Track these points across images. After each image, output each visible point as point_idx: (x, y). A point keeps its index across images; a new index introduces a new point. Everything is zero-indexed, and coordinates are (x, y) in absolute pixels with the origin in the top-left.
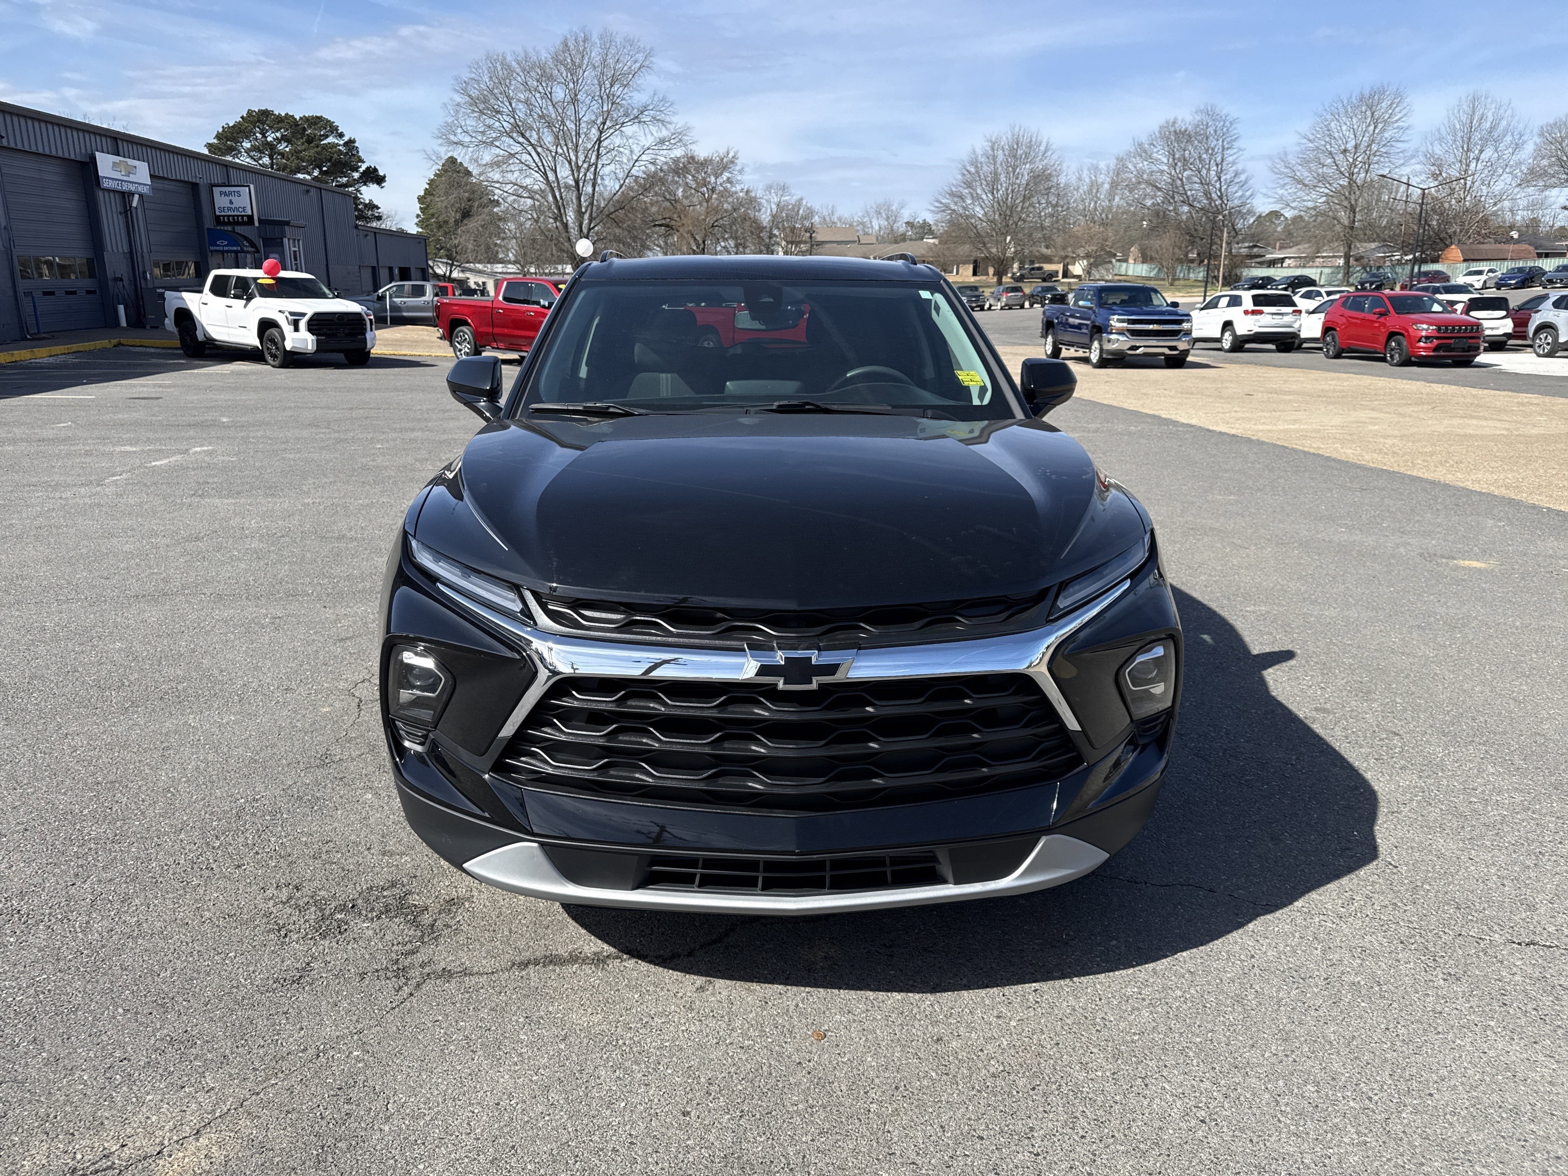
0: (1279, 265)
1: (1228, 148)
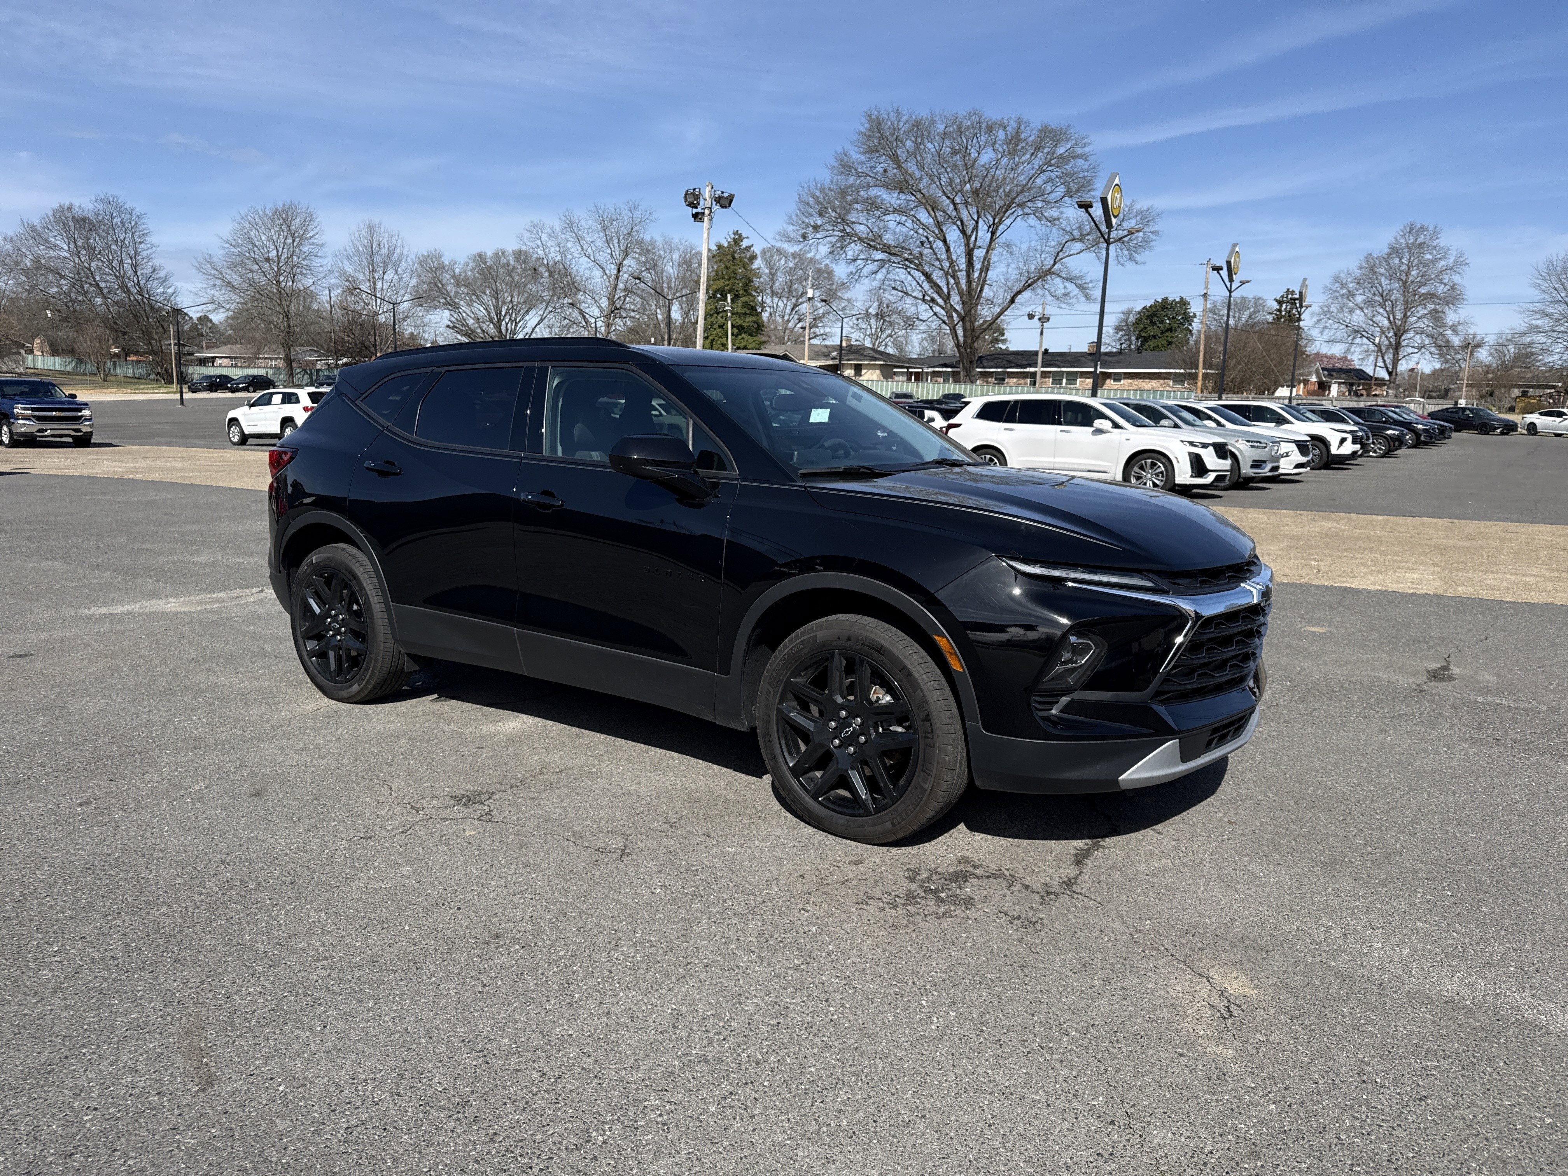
0: (210, 364)
1: (141, 243)
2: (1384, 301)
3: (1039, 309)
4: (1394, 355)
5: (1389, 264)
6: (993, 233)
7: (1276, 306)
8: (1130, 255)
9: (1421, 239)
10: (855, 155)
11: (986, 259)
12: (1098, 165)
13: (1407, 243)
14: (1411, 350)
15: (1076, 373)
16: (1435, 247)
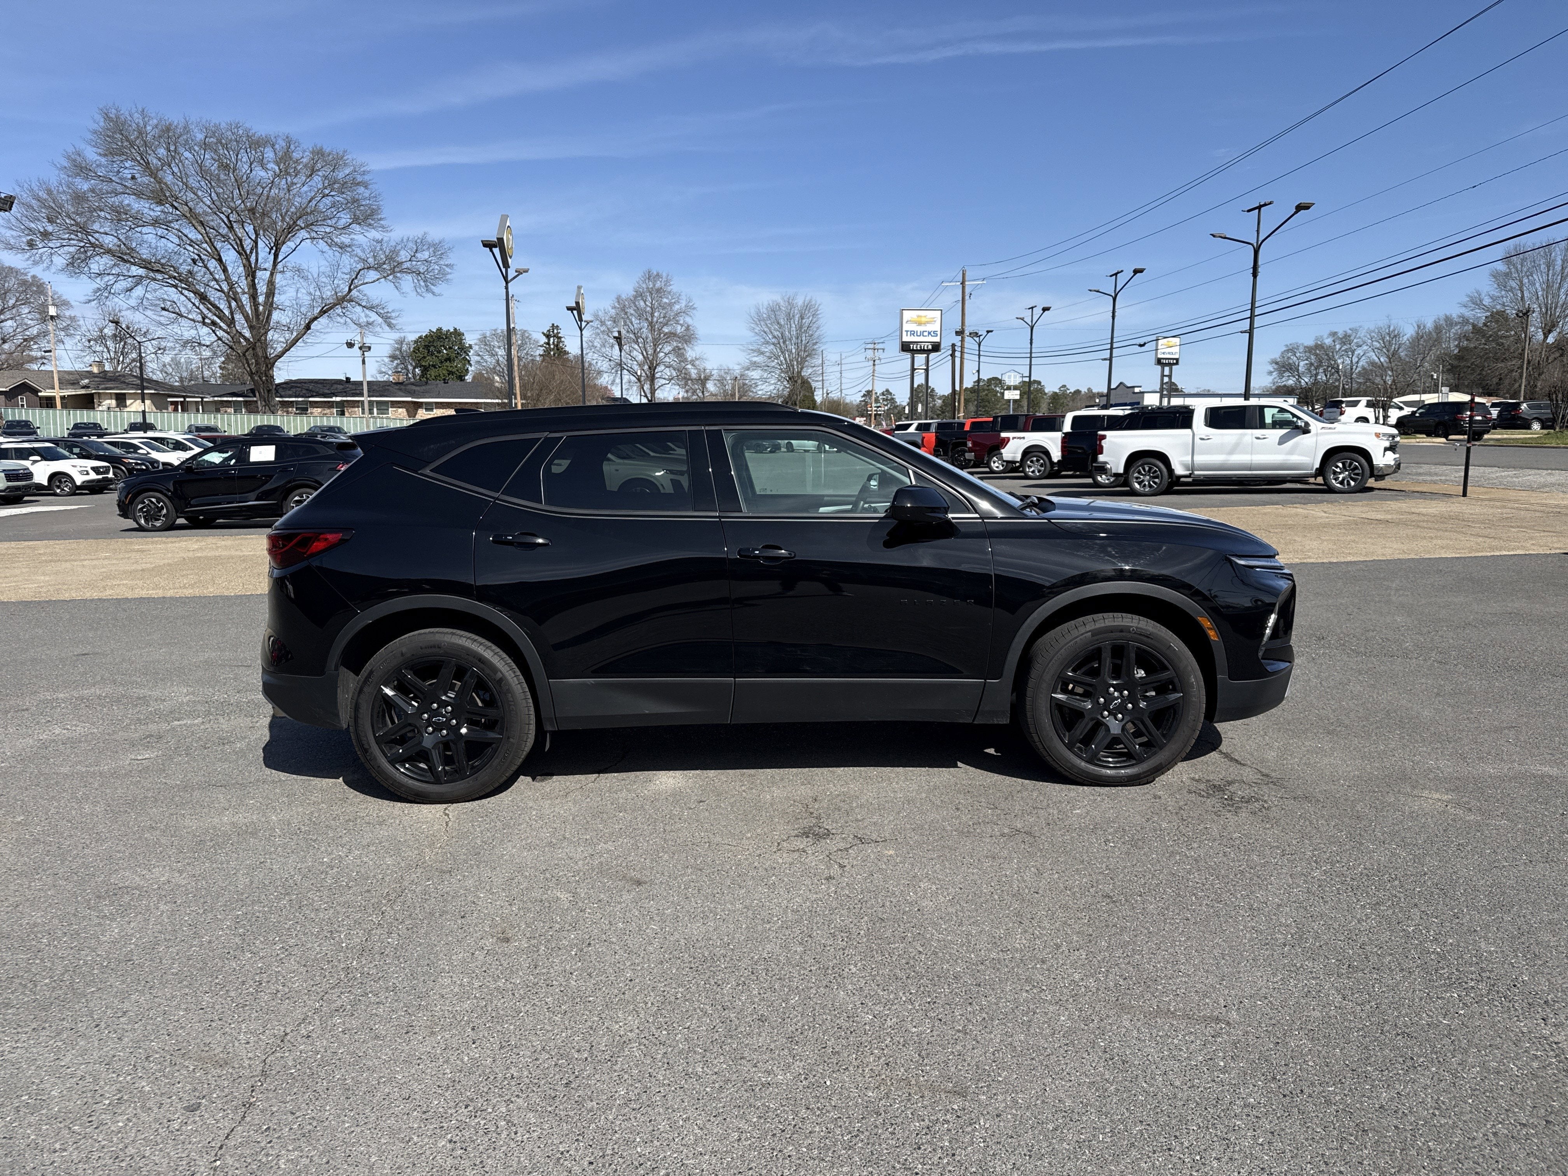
2: (637, 338)
3: (358, 338)
4: (651, 385)
5: (636, 306)
6: (276, 256)
7: (544, 340)
8: (427, 286)
9: (658, 285)
10: (92, 155)
11: (271, 283)
12: (379, 194)
13: (648, 288)
14: (664, 382)
15: (387, 402)
16: (669, 293)
